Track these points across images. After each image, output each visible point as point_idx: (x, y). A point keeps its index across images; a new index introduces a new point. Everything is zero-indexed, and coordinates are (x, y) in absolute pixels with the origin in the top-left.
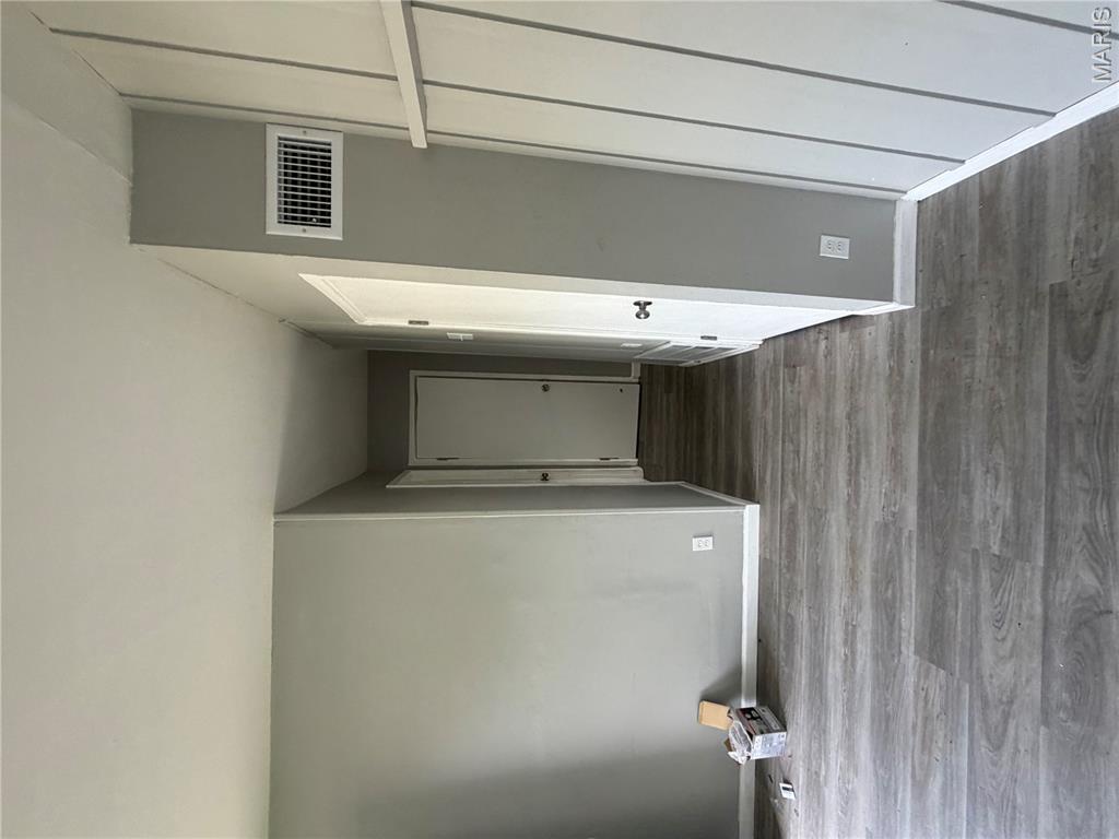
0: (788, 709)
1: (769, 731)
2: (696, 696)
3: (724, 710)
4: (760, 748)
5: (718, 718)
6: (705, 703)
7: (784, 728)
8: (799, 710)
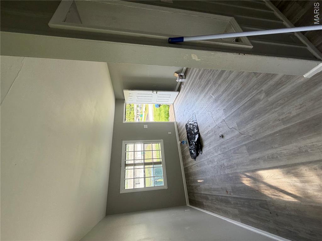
0: (186, 77)
1: (183, 79)
2: (174, 72)
3: (178, 75)
4: (180, 80)
5: (177, 75)
6: (175, 73)
7: (185, 79)
8: (187, 78)
